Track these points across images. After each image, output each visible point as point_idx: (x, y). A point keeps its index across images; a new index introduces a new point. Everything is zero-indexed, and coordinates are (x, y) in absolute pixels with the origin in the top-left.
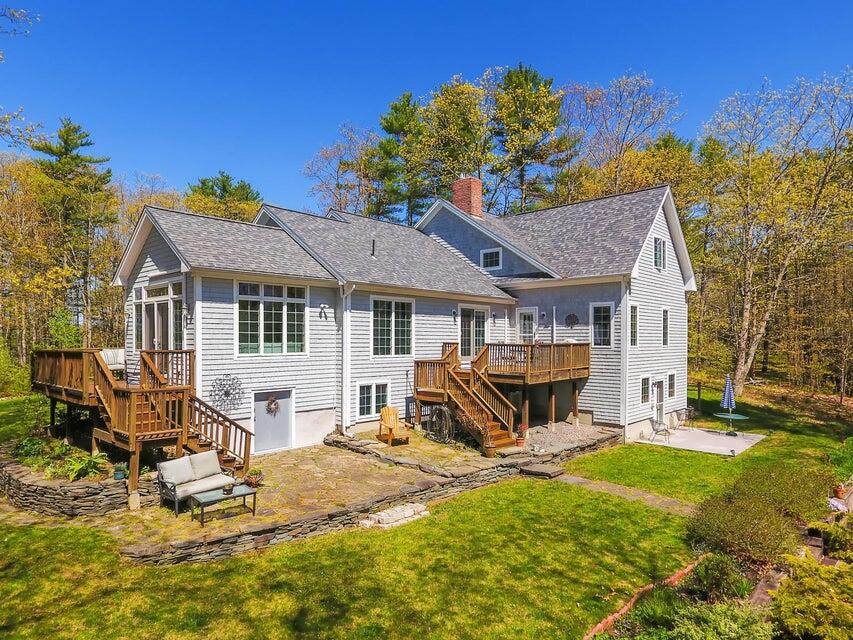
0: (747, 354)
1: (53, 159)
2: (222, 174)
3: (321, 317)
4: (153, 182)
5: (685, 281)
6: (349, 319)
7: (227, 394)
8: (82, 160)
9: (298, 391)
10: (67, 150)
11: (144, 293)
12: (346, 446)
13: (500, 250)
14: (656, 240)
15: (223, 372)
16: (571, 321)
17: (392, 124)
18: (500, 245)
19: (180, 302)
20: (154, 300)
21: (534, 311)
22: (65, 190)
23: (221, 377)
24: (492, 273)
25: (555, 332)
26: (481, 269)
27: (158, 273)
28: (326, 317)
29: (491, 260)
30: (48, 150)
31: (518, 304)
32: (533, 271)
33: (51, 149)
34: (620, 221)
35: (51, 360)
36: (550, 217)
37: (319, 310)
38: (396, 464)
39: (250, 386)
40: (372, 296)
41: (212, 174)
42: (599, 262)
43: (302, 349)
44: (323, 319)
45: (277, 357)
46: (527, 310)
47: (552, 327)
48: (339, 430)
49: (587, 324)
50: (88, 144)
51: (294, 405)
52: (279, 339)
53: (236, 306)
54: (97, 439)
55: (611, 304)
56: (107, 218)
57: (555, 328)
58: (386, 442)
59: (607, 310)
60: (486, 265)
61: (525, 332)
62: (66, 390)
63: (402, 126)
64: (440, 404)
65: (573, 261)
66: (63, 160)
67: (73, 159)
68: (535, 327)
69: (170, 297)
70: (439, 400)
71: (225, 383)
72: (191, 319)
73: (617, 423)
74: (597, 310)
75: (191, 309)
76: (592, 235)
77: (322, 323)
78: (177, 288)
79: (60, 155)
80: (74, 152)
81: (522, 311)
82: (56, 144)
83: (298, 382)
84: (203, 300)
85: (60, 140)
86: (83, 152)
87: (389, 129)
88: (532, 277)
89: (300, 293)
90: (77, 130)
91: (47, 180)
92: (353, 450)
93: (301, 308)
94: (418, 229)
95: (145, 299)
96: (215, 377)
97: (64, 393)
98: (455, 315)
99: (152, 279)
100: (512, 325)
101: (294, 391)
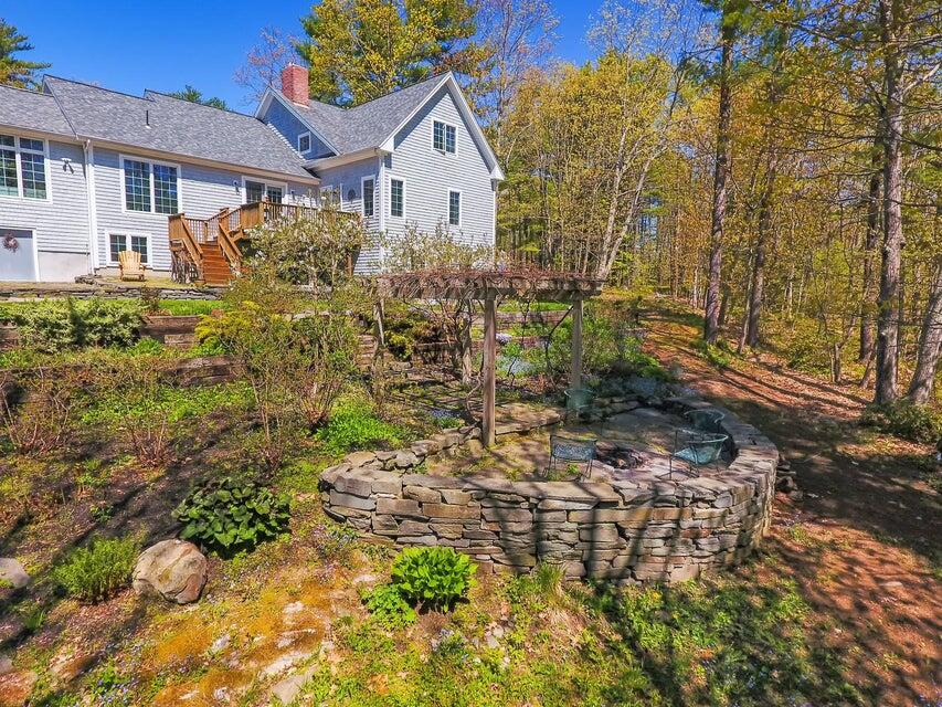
0: (609, 257)
3: (65, 169)
5: (490, 170)
6: (92, 173)
9: (40, 233)
13: (310, 134)
14: (436, 124)
16: (351, 196)
24: (305, 156)
26: (299, 153)
28: (72, 171)
29: (305, 144)
37: (63, 163)
40: (121, 155)
43: (44, 196)
44: (68, 172)
45: (12, 199)
49: (360, 197)
51: (36, 244)
52: (13, 184)
55: (372, 177)
57: (342, 204)
60: (302, 149)
67: (8, 63)
74: (366, 184)
77: (67, 176)
81: (323, 190)
83: (39, 225)
88: (327, 157)
89: (38, 145)
90: (12, 32)
93: (40, 159)
98: (238, 186)
101: (34, 232)
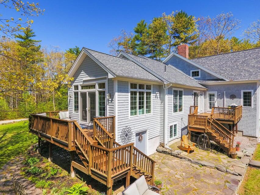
1: (23, 40)
2: (76, 47)
4: (56, 48)
6: (167, 98)
7: (126, 135)
8: (32, 41)
9: (149, 130)
10: (27, 37)
11: (80, 87)
12: (170, 154)
13: (200, 70)
15: (125, 125)
16: (233, 97)
17: (138, 30)
18: (199, 69)
19: (104, 92)
20: (86, 91)
21: (216, 93)
22: (26, 51)
23: (124, 128)
24: (196, 79)
25: (225, 101)
26: (191, 77)
27: (89, 78)
28: (157, 97)
29: (195, 74)
30: (22, 38)
31: (207, 90)
32: (214, 78)
33: (22, 37)
34: (247, 60)
35: (42, 121)
36: (213, 59)
37: (155, 94)
38: (203, 165)
39: (134, 131)
40: (173, 88)
41: (73, 47)
42: (245, 75)
43: (150, 112)
44: (156, 98)
45: (143, 116)
46: (212, 93)
47: (224, 99)
48: (162, 145)
49: (240, 98)
50: (34, 36)
51: (148, 136)
52: (143, 108)
53: (129, 94)
54: (73, 167)
55: (252, 91)
56: (41, 60)
57: (225, 99)
58: (186, 151)
59: (250, 93)
60: (193, 76)
61: (210, 101)
62: (53, 138)
63: (142, 30)
64: (203, 133)
65: (232, 75)
66: (26, 41)
67: (29, 40)
68: (216, 99)
69: (97, 90)
70: (203, 131)
71: (126, 130)
72: (112, 101)
73: (255, 136)
74: (244, 93)
75: (112, 96)
76: (237, 65)
77: (157, 100)
78: (102, 86)
79: (25, 39)
80: (30, 38)
81: (210, 93)
82: (23, 35)
83: (149, 126)
84: (118, 92)
85: (25, 34)
86: (32, 38)
87: (137, 32)
88: (215, 80)
90: (30, 31)
91: (20, 47)
92: (174, 156)
93: (150, 94)
94: (163, 63)
95: (80, 90)
96: (122, 128)
97: (52, 140)
99: (84, 81)
100: (205, 98)
